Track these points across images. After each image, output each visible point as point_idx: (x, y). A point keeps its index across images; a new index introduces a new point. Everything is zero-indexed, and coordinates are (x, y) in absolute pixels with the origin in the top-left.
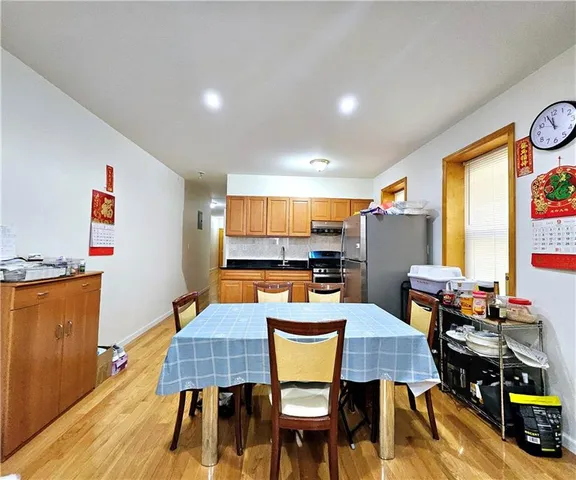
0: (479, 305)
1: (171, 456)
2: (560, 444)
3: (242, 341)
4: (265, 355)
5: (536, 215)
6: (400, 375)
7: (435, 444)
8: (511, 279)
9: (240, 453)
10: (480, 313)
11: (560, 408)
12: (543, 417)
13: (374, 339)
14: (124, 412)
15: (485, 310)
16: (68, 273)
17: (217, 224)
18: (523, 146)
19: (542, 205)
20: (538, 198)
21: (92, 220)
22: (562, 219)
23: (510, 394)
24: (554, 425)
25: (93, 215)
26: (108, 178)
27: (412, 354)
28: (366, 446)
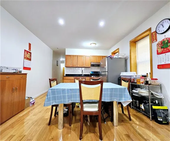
0: (142, 80)
1: (48, 127)
2: (168, 121)
3: (71, 89)
4: (78, 94)
5: (158, 54)
6: (119, 100)
7: (130, 122)
8: (151, 74)
9: (70, 125)
10: (143, 83)
11: (168, 110)
12: (163, 113)
13: (111, 88)
14: (34, 115)
15: (144, 82)
16: (16, 72)
17: (63, 66)
18: (154, 34)
19: (160, 51)
20: (159, 48)
21: (24, 59)
22: (167, 54)
23: (153, 106)
24: (166, 115)
25: (24, 57)
26: (29, 47)
27: (123, 93)
28: (109, 123)
